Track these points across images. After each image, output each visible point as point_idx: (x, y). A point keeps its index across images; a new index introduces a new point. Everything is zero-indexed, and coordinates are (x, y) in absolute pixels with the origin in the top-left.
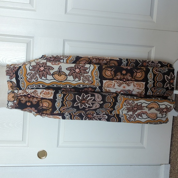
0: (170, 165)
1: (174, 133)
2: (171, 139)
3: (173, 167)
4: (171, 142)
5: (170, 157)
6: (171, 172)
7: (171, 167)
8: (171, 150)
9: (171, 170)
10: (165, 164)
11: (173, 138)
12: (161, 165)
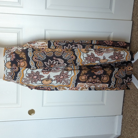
0: (122, 115)
1: (126, 93)
2: (124, 98)
3: (124, 117)
4: (123, 100)
5: (122, 110)
6: (123, 121)
7: (123, 117)
8: (123, 105)
9: (123, 119)
10: (119, 115)
11: (125, 97)
12: (116, 116)
